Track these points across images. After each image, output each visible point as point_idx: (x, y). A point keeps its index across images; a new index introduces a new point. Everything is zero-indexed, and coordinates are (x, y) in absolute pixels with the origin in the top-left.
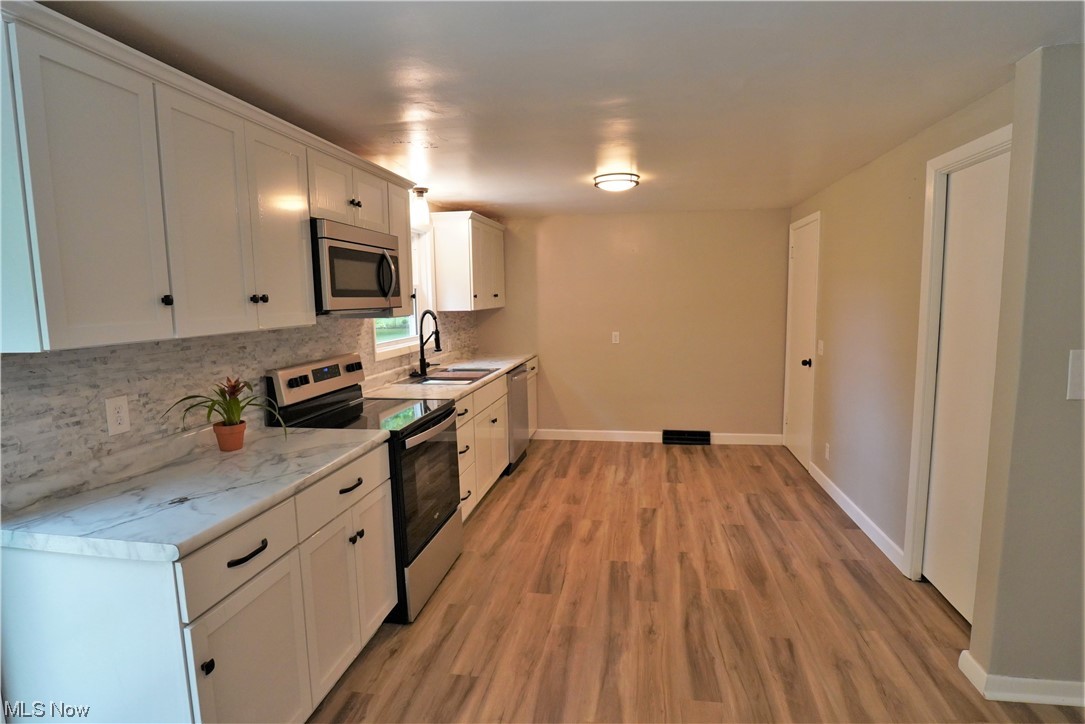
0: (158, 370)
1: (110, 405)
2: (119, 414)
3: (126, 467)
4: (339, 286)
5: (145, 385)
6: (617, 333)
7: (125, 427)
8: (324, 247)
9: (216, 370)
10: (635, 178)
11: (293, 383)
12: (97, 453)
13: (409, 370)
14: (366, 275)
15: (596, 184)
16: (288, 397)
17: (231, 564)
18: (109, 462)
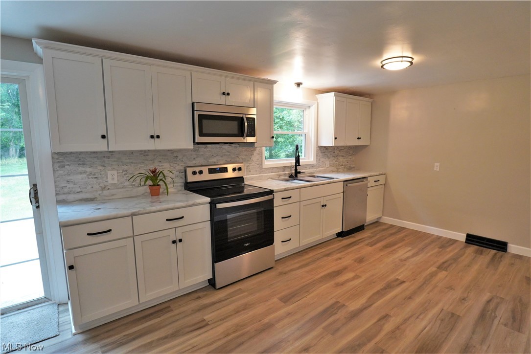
0: (132, 163)
1: (109, 173)
2: (112, 176)
3: (113, 195)
4: (204, 131)
5: (126, 167)
6: (438, 164)
7: (116, 181)
8: (196, 114)
9: (161, 164)
10: (410, 60)
11: (194, 173)
12: (103, 189)
13: (289, 174)
14: (234, 126)
15: (382, 67)
16: (191, 178)
17: (89, 234)
18: (106, 192)
